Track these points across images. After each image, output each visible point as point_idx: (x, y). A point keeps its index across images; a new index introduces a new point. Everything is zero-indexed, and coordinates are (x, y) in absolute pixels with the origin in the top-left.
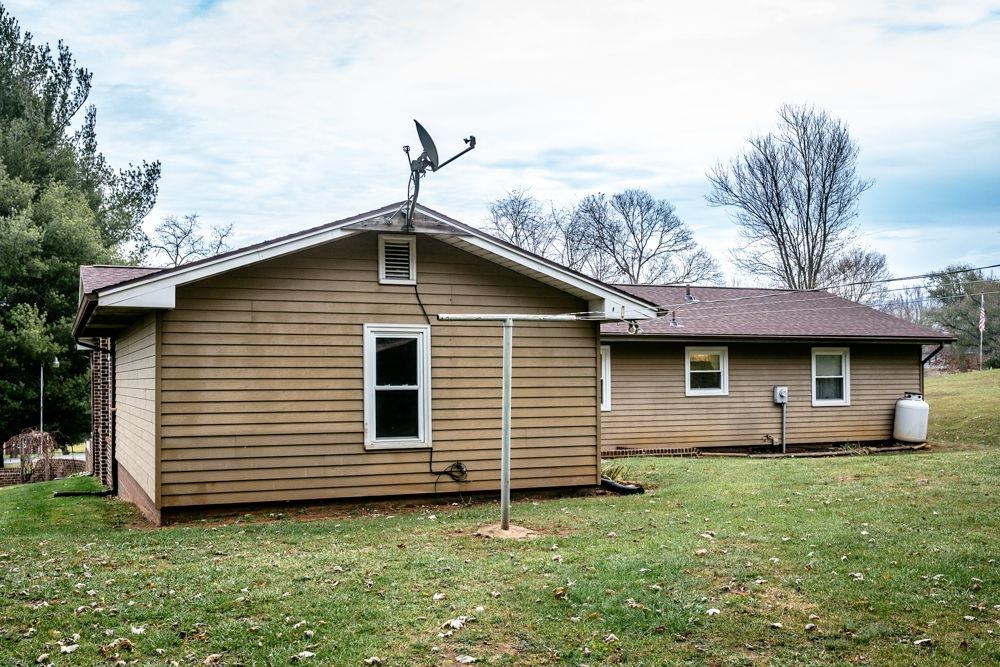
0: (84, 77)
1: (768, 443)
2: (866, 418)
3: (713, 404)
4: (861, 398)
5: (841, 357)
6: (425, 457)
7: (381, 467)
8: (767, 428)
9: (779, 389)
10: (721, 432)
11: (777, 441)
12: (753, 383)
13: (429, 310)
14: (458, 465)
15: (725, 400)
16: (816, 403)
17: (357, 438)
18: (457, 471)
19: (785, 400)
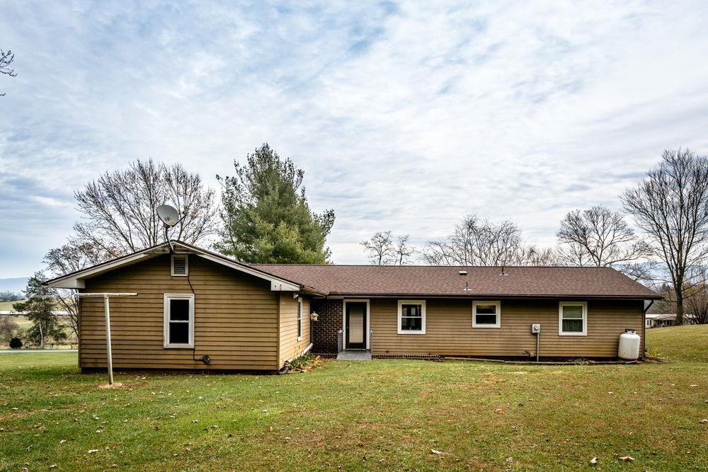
0: (301, 173)
1: (526, 355)
2: (599, 344)
3: (490, 332)
4: (595, 331)
5: (581, 307)
6: (192, 352)
7: (171, 356)
8: (528, 347)
9: (534, 325)
10: (496, 348)
11: (532, 354)
12: (518, 322)
13: (194, 287)
14: (207, 357)
15: (498, 330)
16: (561, 333)
17: (160, 343)
18: (205, 360)
19: (539, 332)
